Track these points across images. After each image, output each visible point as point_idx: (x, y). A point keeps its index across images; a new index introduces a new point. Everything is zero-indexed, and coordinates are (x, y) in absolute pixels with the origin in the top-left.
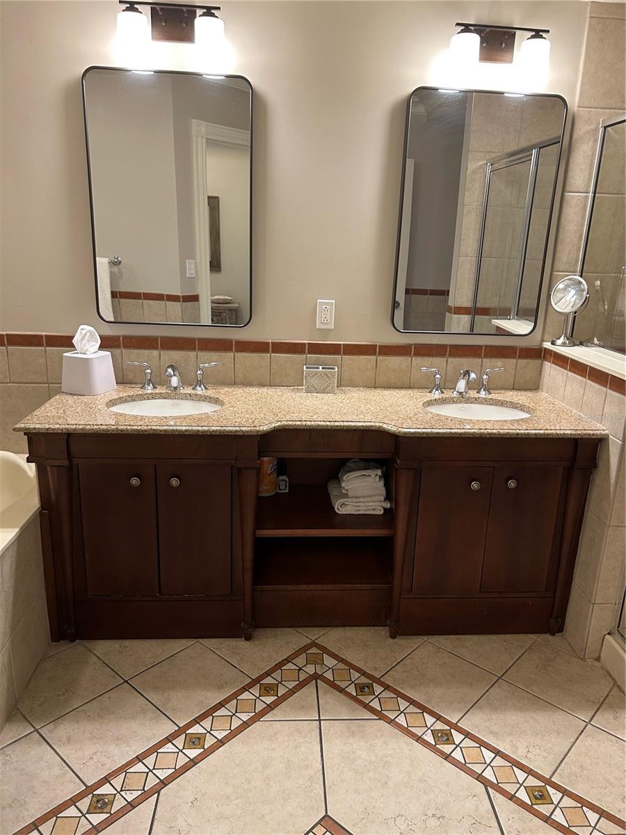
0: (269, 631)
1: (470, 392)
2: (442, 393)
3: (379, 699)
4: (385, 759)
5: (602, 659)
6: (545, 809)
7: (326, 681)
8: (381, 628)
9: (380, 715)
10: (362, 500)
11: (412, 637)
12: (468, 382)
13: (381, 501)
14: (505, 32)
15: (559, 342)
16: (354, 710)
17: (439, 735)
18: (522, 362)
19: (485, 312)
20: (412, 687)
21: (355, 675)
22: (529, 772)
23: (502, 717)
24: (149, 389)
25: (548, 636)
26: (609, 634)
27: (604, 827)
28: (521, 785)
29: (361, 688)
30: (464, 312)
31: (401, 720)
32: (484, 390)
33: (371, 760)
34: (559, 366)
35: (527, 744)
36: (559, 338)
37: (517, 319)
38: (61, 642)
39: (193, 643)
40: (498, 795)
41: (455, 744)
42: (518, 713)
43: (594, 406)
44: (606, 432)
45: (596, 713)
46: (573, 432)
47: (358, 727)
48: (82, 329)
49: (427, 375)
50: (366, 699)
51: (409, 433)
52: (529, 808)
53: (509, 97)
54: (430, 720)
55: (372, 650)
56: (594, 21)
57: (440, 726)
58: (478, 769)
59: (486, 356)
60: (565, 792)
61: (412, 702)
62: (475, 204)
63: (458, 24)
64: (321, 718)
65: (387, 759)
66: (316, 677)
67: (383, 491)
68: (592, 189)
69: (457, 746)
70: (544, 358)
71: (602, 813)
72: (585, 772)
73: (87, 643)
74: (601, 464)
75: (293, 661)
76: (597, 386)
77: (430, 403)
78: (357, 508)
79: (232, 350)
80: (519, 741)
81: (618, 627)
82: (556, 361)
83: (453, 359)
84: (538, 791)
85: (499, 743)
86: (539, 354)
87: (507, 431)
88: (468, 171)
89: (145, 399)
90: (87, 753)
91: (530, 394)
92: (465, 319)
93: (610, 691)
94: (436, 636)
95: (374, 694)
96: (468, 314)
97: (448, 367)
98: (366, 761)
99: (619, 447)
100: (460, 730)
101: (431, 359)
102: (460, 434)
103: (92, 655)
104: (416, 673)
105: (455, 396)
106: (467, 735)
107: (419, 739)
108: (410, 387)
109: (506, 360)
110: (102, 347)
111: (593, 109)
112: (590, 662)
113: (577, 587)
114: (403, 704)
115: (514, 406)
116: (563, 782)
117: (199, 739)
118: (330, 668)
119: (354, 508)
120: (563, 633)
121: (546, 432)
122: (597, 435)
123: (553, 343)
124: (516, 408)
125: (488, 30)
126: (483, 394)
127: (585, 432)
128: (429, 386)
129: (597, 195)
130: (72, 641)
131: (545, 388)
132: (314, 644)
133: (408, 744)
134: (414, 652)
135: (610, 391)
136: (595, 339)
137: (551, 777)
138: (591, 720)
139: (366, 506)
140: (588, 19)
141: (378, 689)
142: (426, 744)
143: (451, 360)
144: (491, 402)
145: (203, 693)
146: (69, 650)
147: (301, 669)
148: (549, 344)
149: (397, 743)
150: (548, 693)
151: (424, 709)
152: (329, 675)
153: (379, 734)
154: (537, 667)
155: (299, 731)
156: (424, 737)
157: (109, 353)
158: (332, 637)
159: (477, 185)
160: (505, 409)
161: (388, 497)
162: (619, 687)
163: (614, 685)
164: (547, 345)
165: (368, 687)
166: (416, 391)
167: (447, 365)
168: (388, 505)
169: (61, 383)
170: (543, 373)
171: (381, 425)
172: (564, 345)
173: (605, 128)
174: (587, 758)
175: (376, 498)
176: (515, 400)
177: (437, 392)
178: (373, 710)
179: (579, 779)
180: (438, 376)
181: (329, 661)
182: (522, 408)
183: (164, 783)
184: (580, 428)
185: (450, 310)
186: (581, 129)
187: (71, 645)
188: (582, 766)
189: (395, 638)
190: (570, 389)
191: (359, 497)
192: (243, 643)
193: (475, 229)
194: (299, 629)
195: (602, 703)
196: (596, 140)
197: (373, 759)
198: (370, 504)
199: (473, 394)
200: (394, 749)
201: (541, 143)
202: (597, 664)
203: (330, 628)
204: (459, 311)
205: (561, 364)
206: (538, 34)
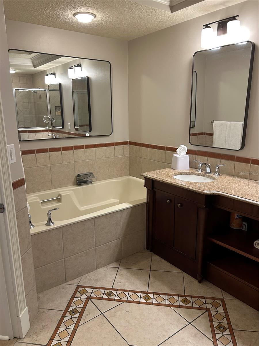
0: (210, 285)
24: (200, 172)
38: (148, 250)
39: (181, 272)
48: (181, 146)
66: (208, 310)
73: (153, 254)
75: (206, 299)
79: (234, 160)
89: (194, 175)
90: (121, 281)
103: (151, 258)
110: (187, 153)
117: (149, 298)
130: (151, 251)
132: (223, 300)
145: (165, 288)
146: (147, 253)
147: (206, 304)
155: (178, 320)
157: (188, 156)
158: (232, 303)
169: (171, 164)
183: (127, 301)
187: (150, 252)
192: (196, 282)
194: (223, 291)
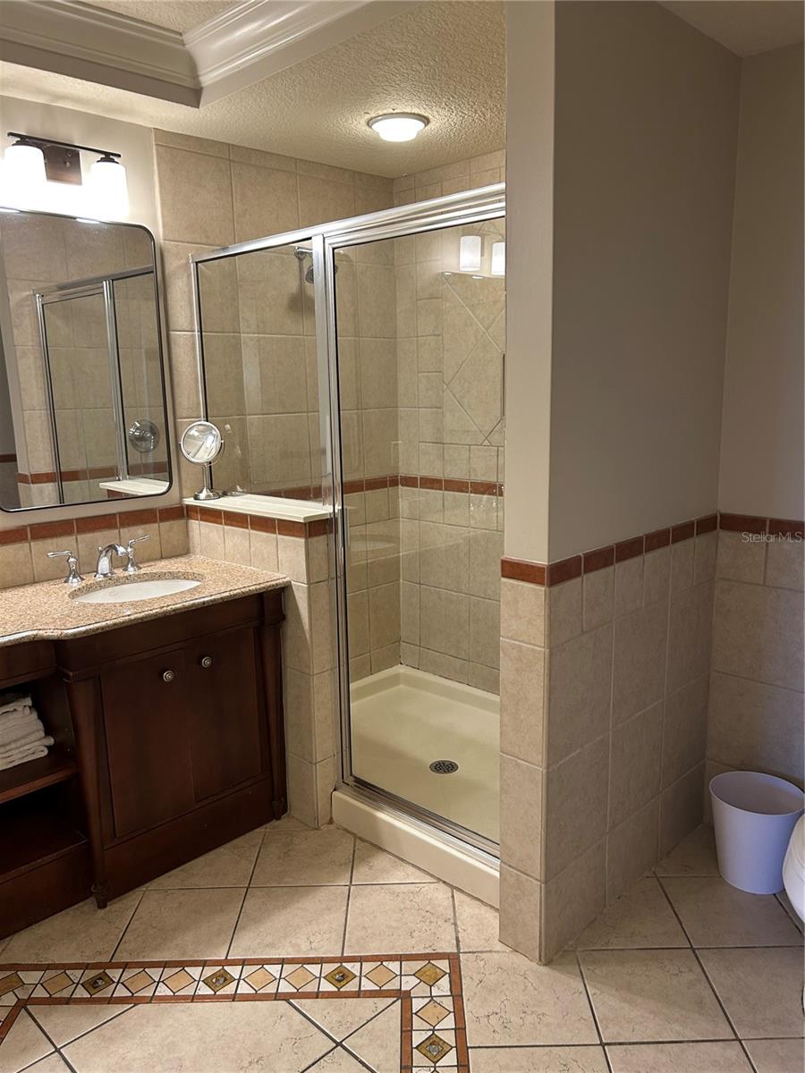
1: (115, 571)
2: (83, 579)
3: (122, 983)
4: (166, 1043)
5: (334, 820)
6: (351, 987)
7: (40, 1001)
8: (81, 904)
9: (134, 1000)
10: (13, 746)
11: (126, 895)
12: (111, 561)
13: (40, 740)
14: (67, 150)
15: (202, 496)
16: (97, 1014)
17: (214, 981)
18: (165, 525)
19: (73, 476)
20: (156, 949)
21: (76, 975)
22: (320, 961)
23: (270, 924)
25: (275, 823)
26: (335, 790)
27: (408, 969)
28: (320, 978)
29: (92, 985)
30: (45, 479)
31: (163, 991)
32: (132, 565)
33: (150, 1054)
34: (211, 522)
35: (306, 937)
36: (201, 492)
37: (130, 479)
40: (303, 1001)
41: (235, 980)
42: (284, 912)
43: (265, 555)
44: (287, 579)
45: (352, 872)
46: (258, 587)
47: (114, 1028)
49: (53, 561)
50: (107, 993)
51: (80, 633)
52: (338, 995)
53: (84, 223)
54: (195, 972)
55: (83, 935)
56: (161, 149)
57: (209, 971)
58: (271, 989)
59: (123, 525)
60: (361, 960)
61: (165, 965)
62: (30, 343)
63: (11, 134)
64: (59, 1047)
65: (168, 1041)
67: (40, 725)
68: (196, 327)
69: (239, 980)
70: (188, 516)
71: (401, 958)
72: (369, 931)
74: (289, 614)
76: (264, 534)
77: (74, 595)
78: (9, 760)
80: (299, 937)
81: (343, 778)
82: (204, 517)
83: (83, 536)
84: (338, 973)
85: (279, 951)
86: (183, 513)
87: (192, 602)
88: (11, 303)
91: (183, 559)
92: (49, 489)
93: (354, 847)
94: (156, 880)
95: (114, 982)
96: (52, 481)
97: (80, 546)
98: (144, 1058)
99: (306, 591)
100: (233, 963)
101: (55, 540)
102: (142, 618)
104: (151, 932)
105: (100, 579)
106: (244, 963)
107: (194, 998)
108: (34, 582)
109: (147, 526)
111: (180, 244)
112: (324, 828)
113: (292, 754)
114: (155, 973)
115: (174, 576)
116: (356, 952)
118: (37, 985)
119: (5, 761)
120: (288, 812)
121: (232, 593)
122: (280, 584)
123: (196, 498)
124: (178, 578)
125: (49, 145)
126: (131, 571)
127: (269, 584)
128: (62, 574)
129: (203, 334)
131: (198, 550)
133: (183, 1011)
134: (138, 910)
135: (280, 537)
136: (238, 487)
137: (343, 953)
138: (351, 882)
139: (20, 752)
140: (154, 147)
141: (115, 974)
142: (204, 998)
143: (80, 537)
144: (146, 578)
148: (192, 499)
149: (170, 1018)
150: (302, 877)
151: (182, 965)
152: (40, 993)
153: (145, 1020)
154: (279, 858)
156: (198, 992)
159: (27, 321)
160: (165, 582)
161: (49, 731)
162: (360, 839)
163: (355, 841)
164: (190, 501)
165: (100, 979)
166: (46, 584)
167: (77, 545)
168: (51, 741)
170: (191, 534)
171: (35, 632)
172: (208, 498)
173: (197, 263)
174: (365, 918)
175: (33, 737)
176: (174, 569)
177: (75, 580)
178: (122, 1000)
179: (367, 939)
180: (72, 560)
181: (30, 977)
182: (186, 576)
184: (262, 581)
185: (24, 479)
186: (172, 264)
188: (364, 927)
189: (105, 906)
190: (231, 544)
191: (9, 743)
193: (36, 375)
195: (353, 861)
196: (189, 276)
197: (152, 1051)
198: (26, 747)
199: (119, 572)
200: (171, 1025)
201: (113, 275)
202: (332, 827)
203: (8, 939)
204: (38, 478)
205: (212, 519)
206: (108, 157)
